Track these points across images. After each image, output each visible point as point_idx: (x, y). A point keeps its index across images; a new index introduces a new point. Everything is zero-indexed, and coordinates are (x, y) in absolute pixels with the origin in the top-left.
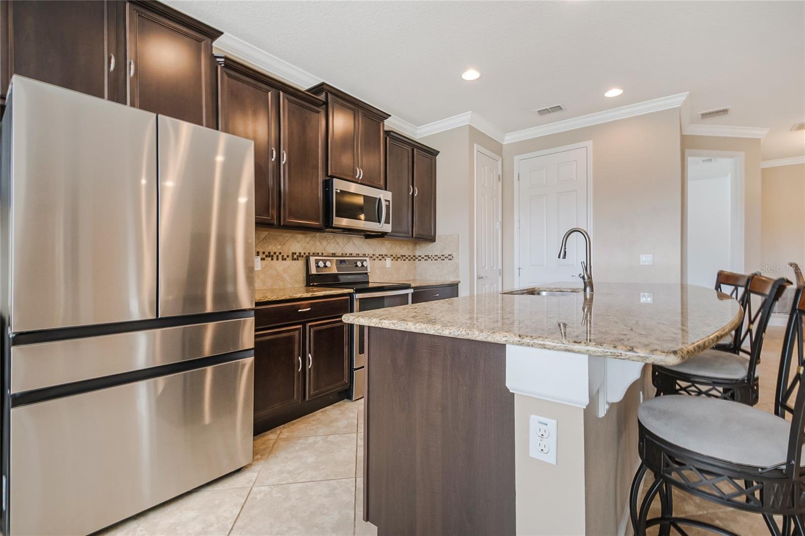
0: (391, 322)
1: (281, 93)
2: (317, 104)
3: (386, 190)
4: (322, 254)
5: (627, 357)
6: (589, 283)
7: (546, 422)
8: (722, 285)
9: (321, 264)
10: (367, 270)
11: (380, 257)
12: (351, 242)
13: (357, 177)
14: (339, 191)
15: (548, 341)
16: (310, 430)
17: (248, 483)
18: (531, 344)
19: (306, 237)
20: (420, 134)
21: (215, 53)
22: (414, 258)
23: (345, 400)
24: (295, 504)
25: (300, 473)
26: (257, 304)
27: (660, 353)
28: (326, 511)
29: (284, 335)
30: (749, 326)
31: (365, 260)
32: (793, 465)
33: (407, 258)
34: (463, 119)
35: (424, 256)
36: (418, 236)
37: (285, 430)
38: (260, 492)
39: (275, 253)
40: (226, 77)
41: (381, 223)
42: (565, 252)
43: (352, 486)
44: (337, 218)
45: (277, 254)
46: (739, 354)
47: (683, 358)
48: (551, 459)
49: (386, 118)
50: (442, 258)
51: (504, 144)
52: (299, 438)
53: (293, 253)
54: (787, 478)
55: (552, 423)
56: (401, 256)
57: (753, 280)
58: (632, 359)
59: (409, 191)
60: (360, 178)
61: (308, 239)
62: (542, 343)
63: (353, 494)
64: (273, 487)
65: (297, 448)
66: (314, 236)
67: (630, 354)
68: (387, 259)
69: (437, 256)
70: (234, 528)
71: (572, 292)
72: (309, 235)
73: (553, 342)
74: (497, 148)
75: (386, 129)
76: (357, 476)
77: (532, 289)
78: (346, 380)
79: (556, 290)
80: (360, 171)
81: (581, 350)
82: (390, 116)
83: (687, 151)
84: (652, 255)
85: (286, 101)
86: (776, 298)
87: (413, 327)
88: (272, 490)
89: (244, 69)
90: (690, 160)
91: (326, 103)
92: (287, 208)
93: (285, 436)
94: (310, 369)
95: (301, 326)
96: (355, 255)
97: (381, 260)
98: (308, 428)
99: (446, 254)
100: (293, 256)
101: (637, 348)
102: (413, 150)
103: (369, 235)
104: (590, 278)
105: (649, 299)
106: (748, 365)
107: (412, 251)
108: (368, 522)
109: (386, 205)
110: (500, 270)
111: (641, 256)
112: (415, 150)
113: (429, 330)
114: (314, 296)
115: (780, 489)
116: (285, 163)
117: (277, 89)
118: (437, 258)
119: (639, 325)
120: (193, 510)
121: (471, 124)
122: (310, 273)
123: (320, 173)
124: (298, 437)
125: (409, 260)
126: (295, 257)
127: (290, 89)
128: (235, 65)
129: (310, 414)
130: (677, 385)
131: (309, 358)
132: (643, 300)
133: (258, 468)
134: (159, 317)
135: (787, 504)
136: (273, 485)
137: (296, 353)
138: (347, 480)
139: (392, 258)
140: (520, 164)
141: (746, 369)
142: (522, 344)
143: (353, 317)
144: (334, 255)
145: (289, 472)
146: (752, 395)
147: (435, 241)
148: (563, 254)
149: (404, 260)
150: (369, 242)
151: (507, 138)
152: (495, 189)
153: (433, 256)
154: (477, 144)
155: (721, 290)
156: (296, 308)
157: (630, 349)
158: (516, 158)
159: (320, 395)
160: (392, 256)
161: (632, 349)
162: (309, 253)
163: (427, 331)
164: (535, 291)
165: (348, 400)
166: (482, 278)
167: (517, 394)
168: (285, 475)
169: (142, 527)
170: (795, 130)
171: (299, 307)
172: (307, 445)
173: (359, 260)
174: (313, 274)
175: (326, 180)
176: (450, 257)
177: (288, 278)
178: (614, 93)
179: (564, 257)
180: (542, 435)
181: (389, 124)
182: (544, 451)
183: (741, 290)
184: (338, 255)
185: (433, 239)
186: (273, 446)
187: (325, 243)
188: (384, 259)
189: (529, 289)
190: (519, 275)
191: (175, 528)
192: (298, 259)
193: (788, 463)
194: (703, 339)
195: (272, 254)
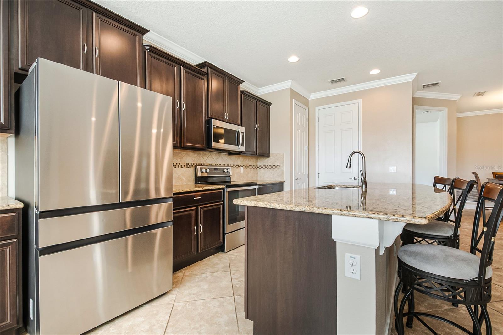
0: (264, 203)
1: (182, 68)
2: (202, 74)
3: (241, 126)
4: (204, 164)
5: (400, 220)
6: (364, 182)
7: (354, 257)
8: (437, 184)
9: (204, 170)
10: (230, 174)
11: (237, 167)
12: (220, 157)
13: (225, 118)
14: (215, 127)
15: (357, 213)
16: (202, 270)
17: (171, 301)
18: (347, 214)
19: (195, 154)
20: (261, 92)
21: (144, 43)
22: (256, 167)
23: (220, 252)
24: (201, 312)
25: (201, 295)
26: (174, 194)
27: (418, 218)
28: (219, 315)
29: (186, 213)
30: (454, 207)
31: (229, 168)
32: (482, 278)
33: (252, 167)
34: (287, 84)
35: (262, 166)
36: (260, 154)
37: (187, 271)
38: (179, 306)
39: (177, 164)
40: (150, 57)
41: (239, 146)
42: (350, 165)
43: (233, 301)
44: (214, 143)
45: (178, 164)
46: (448, 222)
47: (429, 220)
48: (357, 277)
49: (242, 83)
50: (274, 167)
51: (310, 99)
52: (197, 275)
53: (187, 164)
54: (479, 285)
55: (358, 257)
56: (249, 166)
57: (456, 181)
58: (403, 221)
59: (254, 127)
60: (227, 119)
61: (196, 155)
62: (354, 214)
63: (234, 305)
64: (186, 303)
65: (196, 280)
66: (199, 154)
67: (402, 219)
68: (241, 167)
69: (270, 166)
70: (168, 326)
71: (353, 188)
72: (196, 153)
73: (360, 213)
74: (305, 102)
75: (241, 89)
76: (234, 295)
77: (330, 186)
78: (221, 240)
79: (344, 186)
80: (227, 115)
81: (375, 217)
82: (244, 81)
83: (415, 106)
84: (396, 167)
85: (185, 72)
86: (469, 191)
87: (278, 206)
88: (186, 304)
89: (160, 52)
90: (417, 111)
91: (207, 74)
92: (185, 137)
93: (188, 274)
94: (201, 234)
95: (196, 208)
96: (223, 165)
97: (238, 168)
98: (201, 269)
99: (276, 164)
100: (187, 166)
101: (406, 216)
102: (257, 102)
103: (231, 153)
104: (365, 179)
105: (394, 192)
106: (454, 228)
107: (256, 163)
108: (248, 319)
109: (242, 135)
110: (307, 174)
111: (390, 167)
112: (258, 102)
113: (287, 208)
114: (203, 189)
115: (475, 291)
116: (184, 109)
117: (179, 65)
118: (270, 167)
119: (401, 205)
120: (142, 317)
121: (291, 88)
122: (197, 176)
123: (204, 115)
124: (195, 274)
125: (254, 168)
126: (188, 166)
127: (187, 65)
128: (156, 50)
129: (201, 261)
130: (415, 240)
131: (200, 227)
132: (391, 193)
133: (175, 292)
134: (121, 202)
135: (478, 299)
136: (186, 302)
137: (193, 224)
138: (229, 298)
139: (244, 167)
140: (319, 112)
141: (452, 231)
142: (342, 215)
143: (240, 201)
144: (211, 165)
145: (194, 294)
146: (456, 245)
147: (269, 157)
148: (349, 166)
149: (251, 168)
150: (231, 157)
151: (311, 96)
152: (304, 126)
153: (268, 166)
154: (294, 99)
155: (436, 187)
156: (193, 197)
157: (402, 216)
158: (317, 108)
159: (206, 250)
160: (244, 165)
161: (403, 216)
162: (196, 164)
163: (286, 208)
164: (332, 187)
165: (222, 252)
166: (297, 179)
167: (338, 242)
168: (192, 296)
169: (113, 328)
170: (476, 96)
171: (195, 196)
172: (202, 279)
173: (225, 168)
174: (199, 177)
175: (207, 120)
176: (279, 167)
177: (184, 179)
178: (375, 72)
179: (350, 168)
180: (352, 264)
181: (243, 87)
182: (353, 273)
183: (448, 187)
184: (213, 165)
185: (268, 156)
186: (182, 280)
187: (205, 158)
188: (239, 168)
189: (329, 186)
190: (319, 178)
191: (133, 328)
192: (190, 168)
193: (479, 277)
194: (437, 212)
195: (175, 164)
